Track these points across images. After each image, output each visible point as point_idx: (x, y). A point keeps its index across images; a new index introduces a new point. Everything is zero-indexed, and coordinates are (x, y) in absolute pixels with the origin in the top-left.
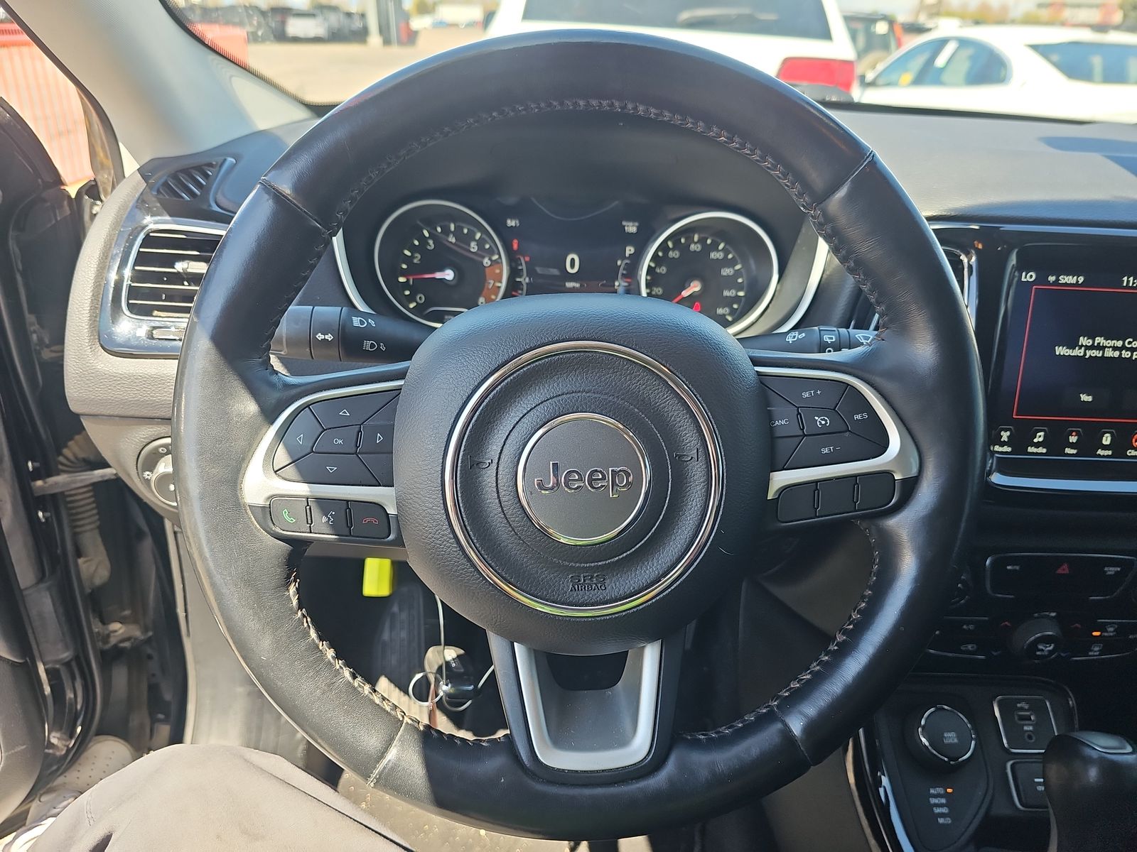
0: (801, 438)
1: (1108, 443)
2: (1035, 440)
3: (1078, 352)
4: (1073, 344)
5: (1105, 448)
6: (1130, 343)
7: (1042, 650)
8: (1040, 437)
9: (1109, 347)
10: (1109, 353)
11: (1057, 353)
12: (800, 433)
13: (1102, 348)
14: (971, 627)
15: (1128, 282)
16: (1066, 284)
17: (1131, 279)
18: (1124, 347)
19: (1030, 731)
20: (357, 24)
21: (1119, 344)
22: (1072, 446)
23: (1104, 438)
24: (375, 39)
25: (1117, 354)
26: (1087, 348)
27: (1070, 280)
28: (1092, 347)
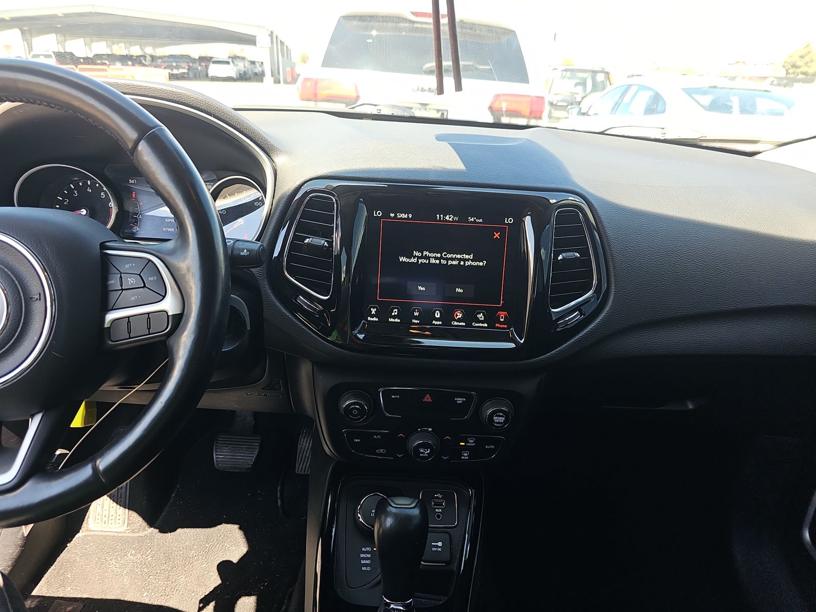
0: (121, 291)
1: (439, 316)
2: (393, 314)
3: (412, 260)
4: (410, 256)
5: (437, 320)
6: (445, 255)
7: (423, 453)
8: (395, 312)
9: (432, 257)
10: (433, 261)
11: (401, 261)
12: (121, 288)
13: (428, 258)
14: (379, 437)
15: (440, 217)
16: (401, 218)
17: (442, 216)
18: (441, 258)
19: (440, 512)
20: (258, 69)
21: (439, 255)
22: (416, 318)
23: (436, 314)
24: (268, 78)
25: (438, 262)
26: (419, 258)
27: (405, 216)
28: (422, 257)
